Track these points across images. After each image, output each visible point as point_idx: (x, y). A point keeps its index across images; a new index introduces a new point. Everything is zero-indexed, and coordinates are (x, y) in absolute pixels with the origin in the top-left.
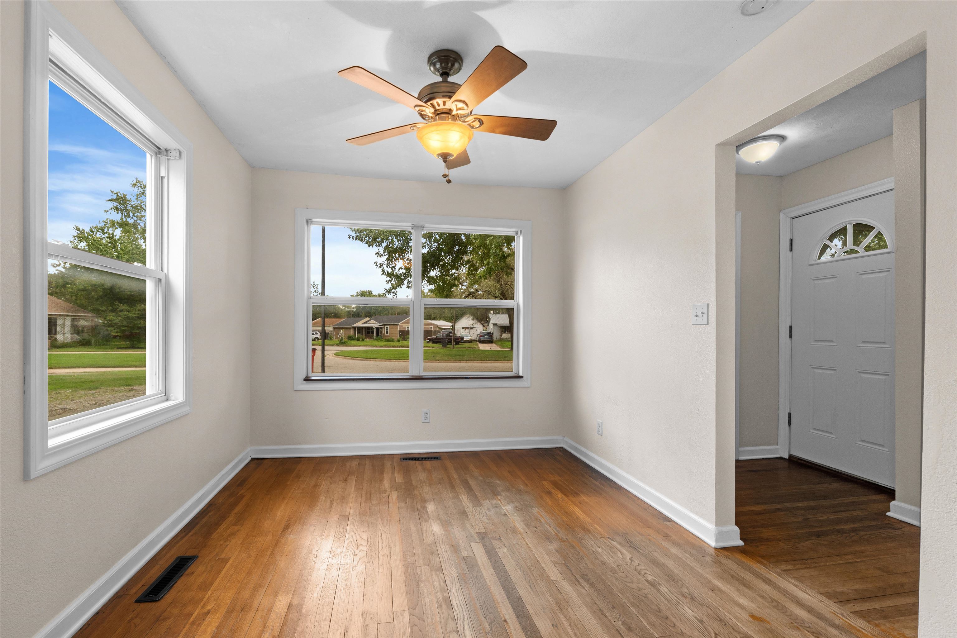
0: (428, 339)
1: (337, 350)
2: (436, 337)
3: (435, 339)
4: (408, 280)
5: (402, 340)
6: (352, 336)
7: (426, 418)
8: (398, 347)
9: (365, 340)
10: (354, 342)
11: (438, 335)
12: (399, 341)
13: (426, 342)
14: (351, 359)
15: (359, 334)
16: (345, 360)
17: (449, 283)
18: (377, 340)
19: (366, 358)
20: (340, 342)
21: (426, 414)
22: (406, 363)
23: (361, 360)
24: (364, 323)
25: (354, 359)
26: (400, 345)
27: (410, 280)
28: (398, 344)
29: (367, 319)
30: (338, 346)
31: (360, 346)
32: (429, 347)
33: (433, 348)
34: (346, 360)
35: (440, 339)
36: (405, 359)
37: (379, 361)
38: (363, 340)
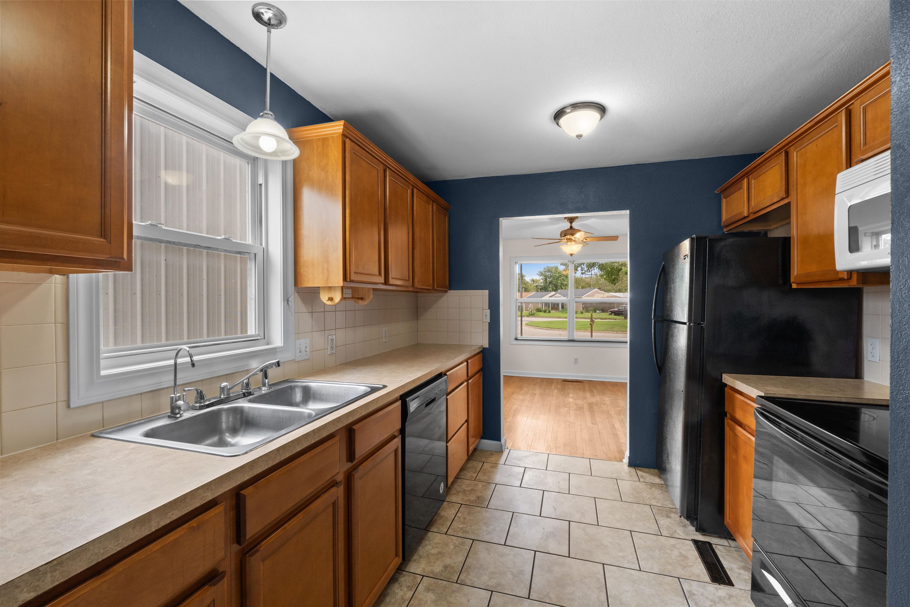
0: (610, 312)
1: (527, 321)
2: (618, 309)
3: (617, 311)
4: (582, 267)
5: (585, 312)
6: (539, 309)
7: (576, 362)
8: (581, 318)
9: (552, 311)
10: (541, 314)
11: (620, 308)
12: (582, 313)
13: (608, 314)
14: (539, 328)
15: (546, 307)
16: (533, 329)
17: (616, 268)
18: (562, 312)
19: (552, 328)
20: (530, 314)
21: (576, 359)
22: (586, 333)
23: (547, 329)
24: (550, 297)
25: (541, 329)
26: (582, 316)
27: (583, 267)
28: (581, 316)
29: (554, 293)
30: (528, 317)
31: (547, 317)
32: (611, 319)
33: (614, 319)
34: (535, 329)
35: (622, 311)
36: (585, 329)
37: (562, 331)
38: (549, 312)
